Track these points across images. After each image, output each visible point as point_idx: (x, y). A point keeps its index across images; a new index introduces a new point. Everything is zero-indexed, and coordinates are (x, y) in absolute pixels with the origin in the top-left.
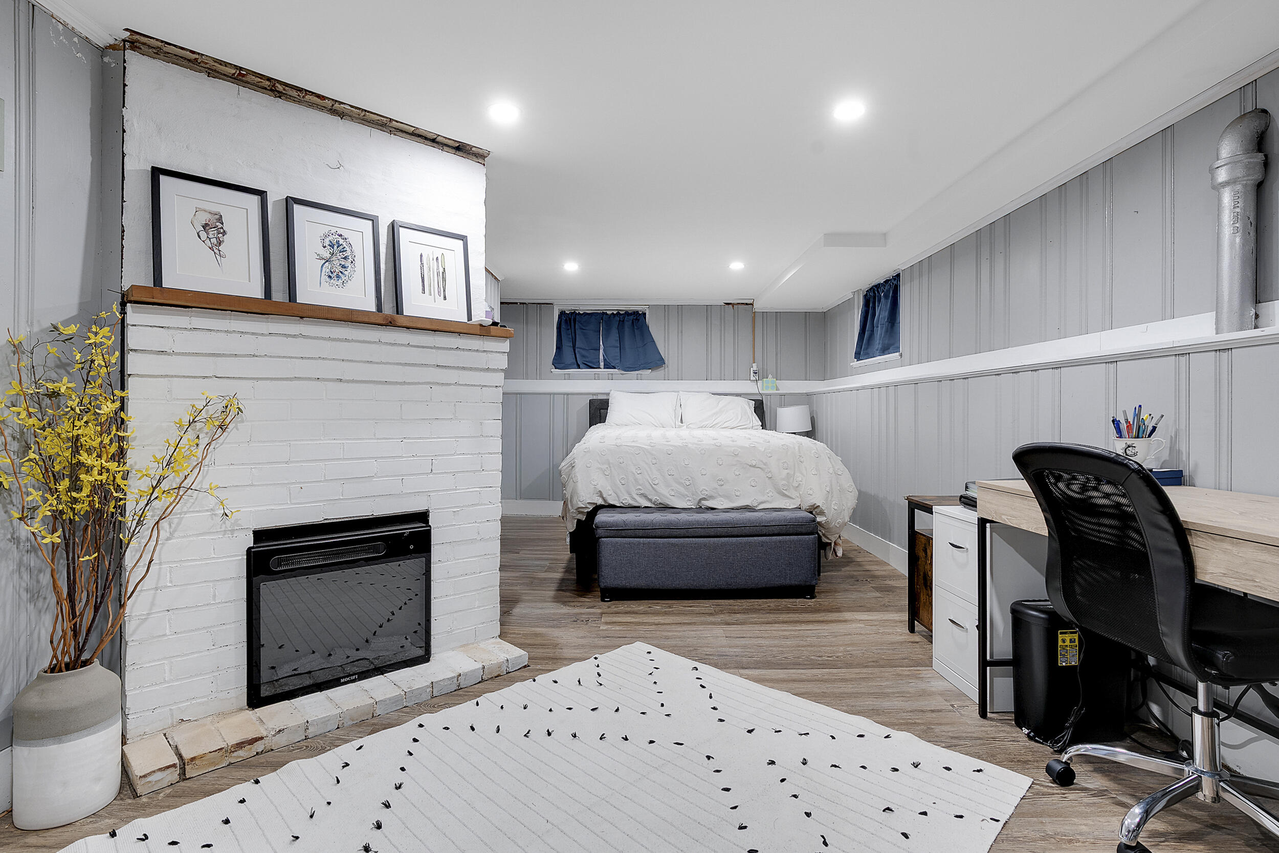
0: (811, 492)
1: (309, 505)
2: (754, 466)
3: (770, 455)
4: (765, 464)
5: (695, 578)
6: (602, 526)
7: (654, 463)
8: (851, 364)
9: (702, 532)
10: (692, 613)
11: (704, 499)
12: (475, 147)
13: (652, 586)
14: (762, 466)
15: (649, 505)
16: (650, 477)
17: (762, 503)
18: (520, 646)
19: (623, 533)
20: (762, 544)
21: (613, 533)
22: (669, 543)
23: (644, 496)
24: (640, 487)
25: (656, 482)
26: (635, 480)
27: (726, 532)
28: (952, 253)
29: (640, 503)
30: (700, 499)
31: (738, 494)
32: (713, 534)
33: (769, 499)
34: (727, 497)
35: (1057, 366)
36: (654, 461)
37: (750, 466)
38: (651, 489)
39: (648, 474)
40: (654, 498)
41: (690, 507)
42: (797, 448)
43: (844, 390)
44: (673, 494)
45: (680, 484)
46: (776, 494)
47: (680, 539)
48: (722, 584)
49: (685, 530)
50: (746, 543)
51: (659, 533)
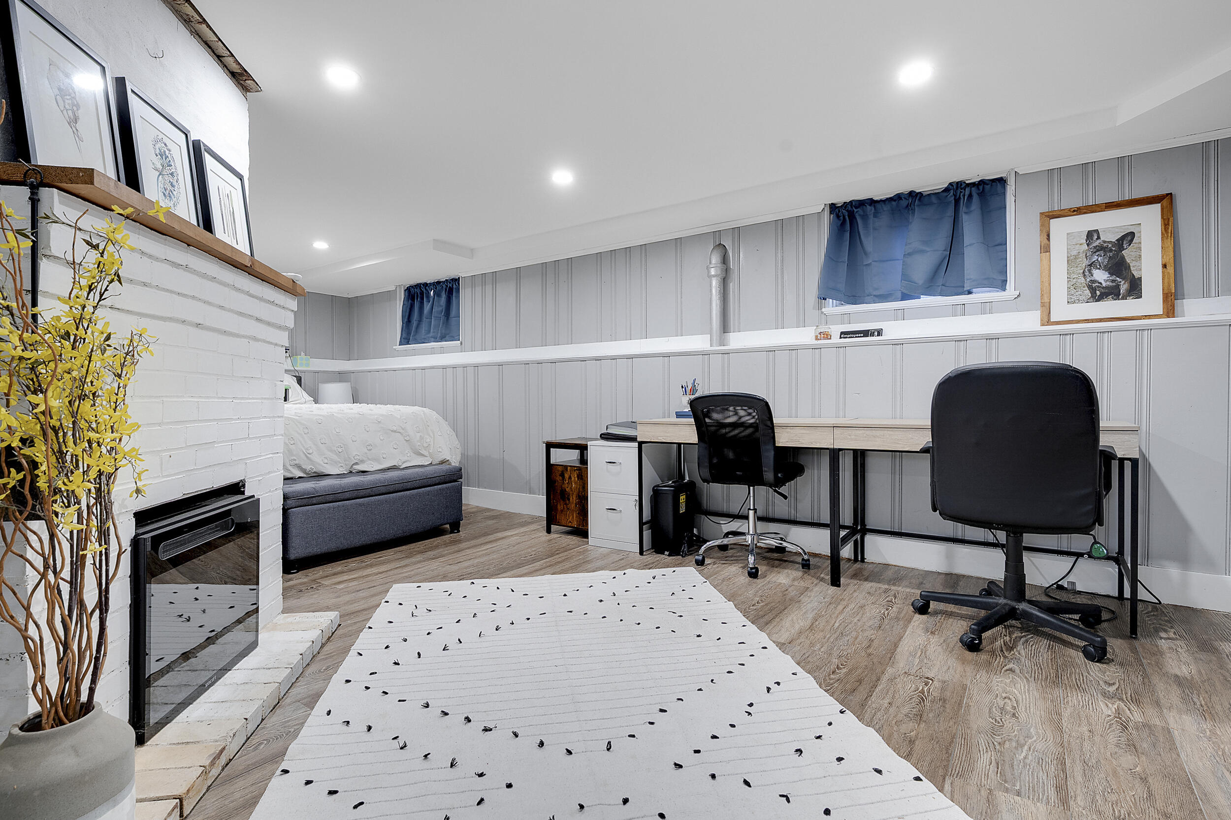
0: (440, 450)
1: (174, 478)
2: (395, 431)
3: (405, 421)
4: (403, 429)
5: (378, 532)
6: (293, 495)
7: (306, 432)
8: (394, 347)
9: (383, 490)
10: (383, 563)
11: (356, 464)
12: (254, 80)
13: (341, 547)
14: (401, 431)
15: (302, 475)
16: (304, 447)
17: (404, 462)
18: (328, 609)
19: (314, 501)
20: (428, 493)
21: (305, 501)
22: (356, 504)
23: (299, 467)
24: (295, 458)
25: (311, 451)
26: (288, 451)
27: (402, 487)
28: (518, 274)
29: (294, 474)
30: (353, 465)
31: (385, 456)
32: (392, 490)
33: (409, 458)
34: (376, 460)
35: (631, 357)
36: (306, 431)
37: (392, 431)
38: (305, 458)
39: (302, 444)
40: (308, 467)
41: (342, 473)
42: (423, 415)
43: (403, 369)
44: (326, 461)
45: (331, 451)
46: (412, 454)
47: (365, 499)
48: (400, 533)
49: (370, 490)
50: (416, 494)
51: (347, 495)
